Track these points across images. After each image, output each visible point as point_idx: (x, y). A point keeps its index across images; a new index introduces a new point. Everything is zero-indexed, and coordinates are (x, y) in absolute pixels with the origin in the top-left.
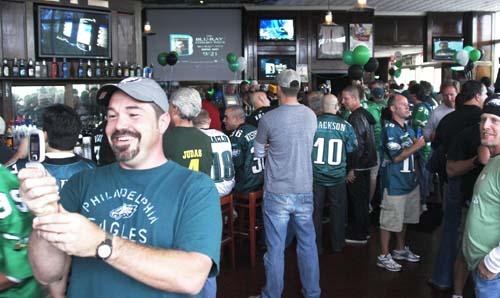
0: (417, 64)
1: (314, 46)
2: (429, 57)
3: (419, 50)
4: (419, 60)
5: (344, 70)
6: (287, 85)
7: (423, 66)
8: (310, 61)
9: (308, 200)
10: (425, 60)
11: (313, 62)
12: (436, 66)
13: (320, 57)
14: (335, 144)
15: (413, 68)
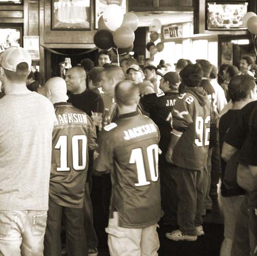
0: (184, 36)
1: (48, 12)
2: (202, 26)
3: (188, 17)
4: (187, 30)
5: (88, 43)
6: (13, 68)
7: (193, 39)
8: (42, 31)
9: (41, 222)
10: (196, 31)
11: (47, 33)
12: (210, 39)
13: (56, 26)
14: (80, 142)
15: (180, 41)
